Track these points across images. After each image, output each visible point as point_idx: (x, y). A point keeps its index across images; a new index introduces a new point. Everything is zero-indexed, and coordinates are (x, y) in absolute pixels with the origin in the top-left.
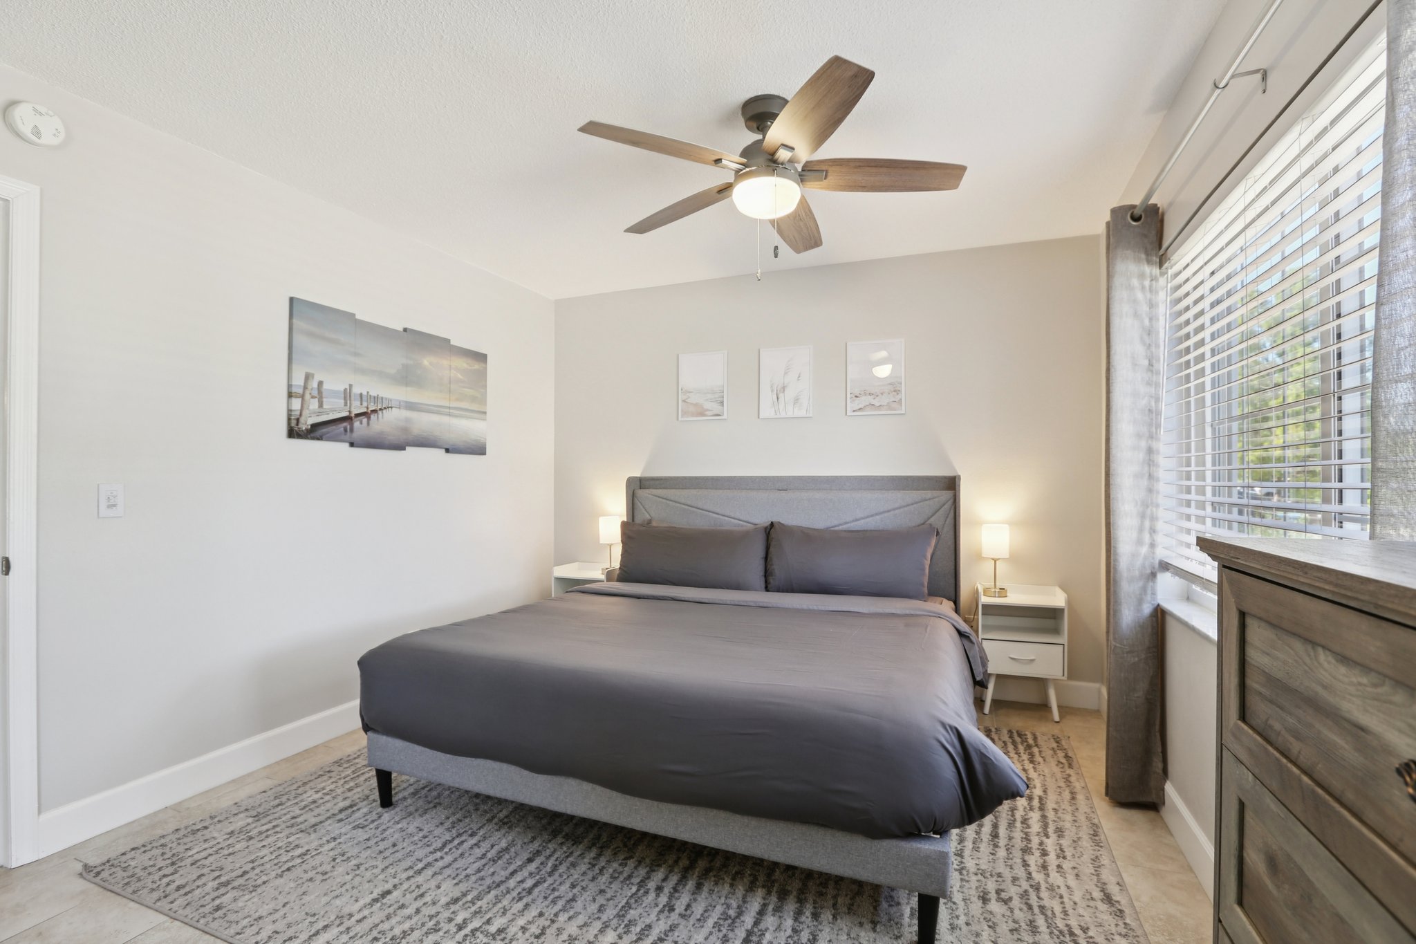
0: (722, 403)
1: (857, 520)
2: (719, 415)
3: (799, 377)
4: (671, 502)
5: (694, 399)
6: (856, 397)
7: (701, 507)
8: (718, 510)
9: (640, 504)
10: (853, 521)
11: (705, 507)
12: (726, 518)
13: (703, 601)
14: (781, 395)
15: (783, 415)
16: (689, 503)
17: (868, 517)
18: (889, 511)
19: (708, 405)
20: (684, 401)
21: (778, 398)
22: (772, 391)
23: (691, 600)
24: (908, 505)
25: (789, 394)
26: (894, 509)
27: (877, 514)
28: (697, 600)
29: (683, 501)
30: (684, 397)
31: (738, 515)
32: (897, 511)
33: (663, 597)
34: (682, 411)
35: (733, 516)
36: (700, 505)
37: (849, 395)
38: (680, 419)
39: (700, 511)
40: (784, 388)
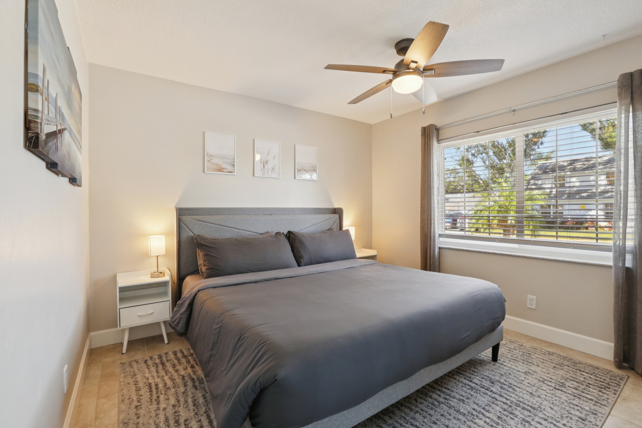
0: (234, 166)
1: (306, 228)
2: (232, 172)
3: (274, 157)
4: (209, 224)
5: (215, 161)
6: (299, 171)
7: (229, 226)
8: (239, 227)
9: (185, 226)
10: (305, 229)
11: (231, 226)
12: (244, 231)
13: (292, 276)
14: (266, 165)
15: (267, 176)
16: (221, 223)
17: (310, 226)
18: (318, 223)
19: (224, 166)
20: (209, 161)
21: (264, 167)
22: (261, 162)
23: (286, 277)
24: (325, 221)
25: (269, 166)
26: (320, 223)
27: (314, 225)
28: (289, 276)
29: (217, 222)
30: (209, 159)
31: (250, 229)
32: (321, 223)
33: (270, 279)
34: (207, 167)
35: (248, 230)
36: (228, 225)
37: (296, 170)
38: (206, 172)
39: (228, 228)
40: (267, 162)
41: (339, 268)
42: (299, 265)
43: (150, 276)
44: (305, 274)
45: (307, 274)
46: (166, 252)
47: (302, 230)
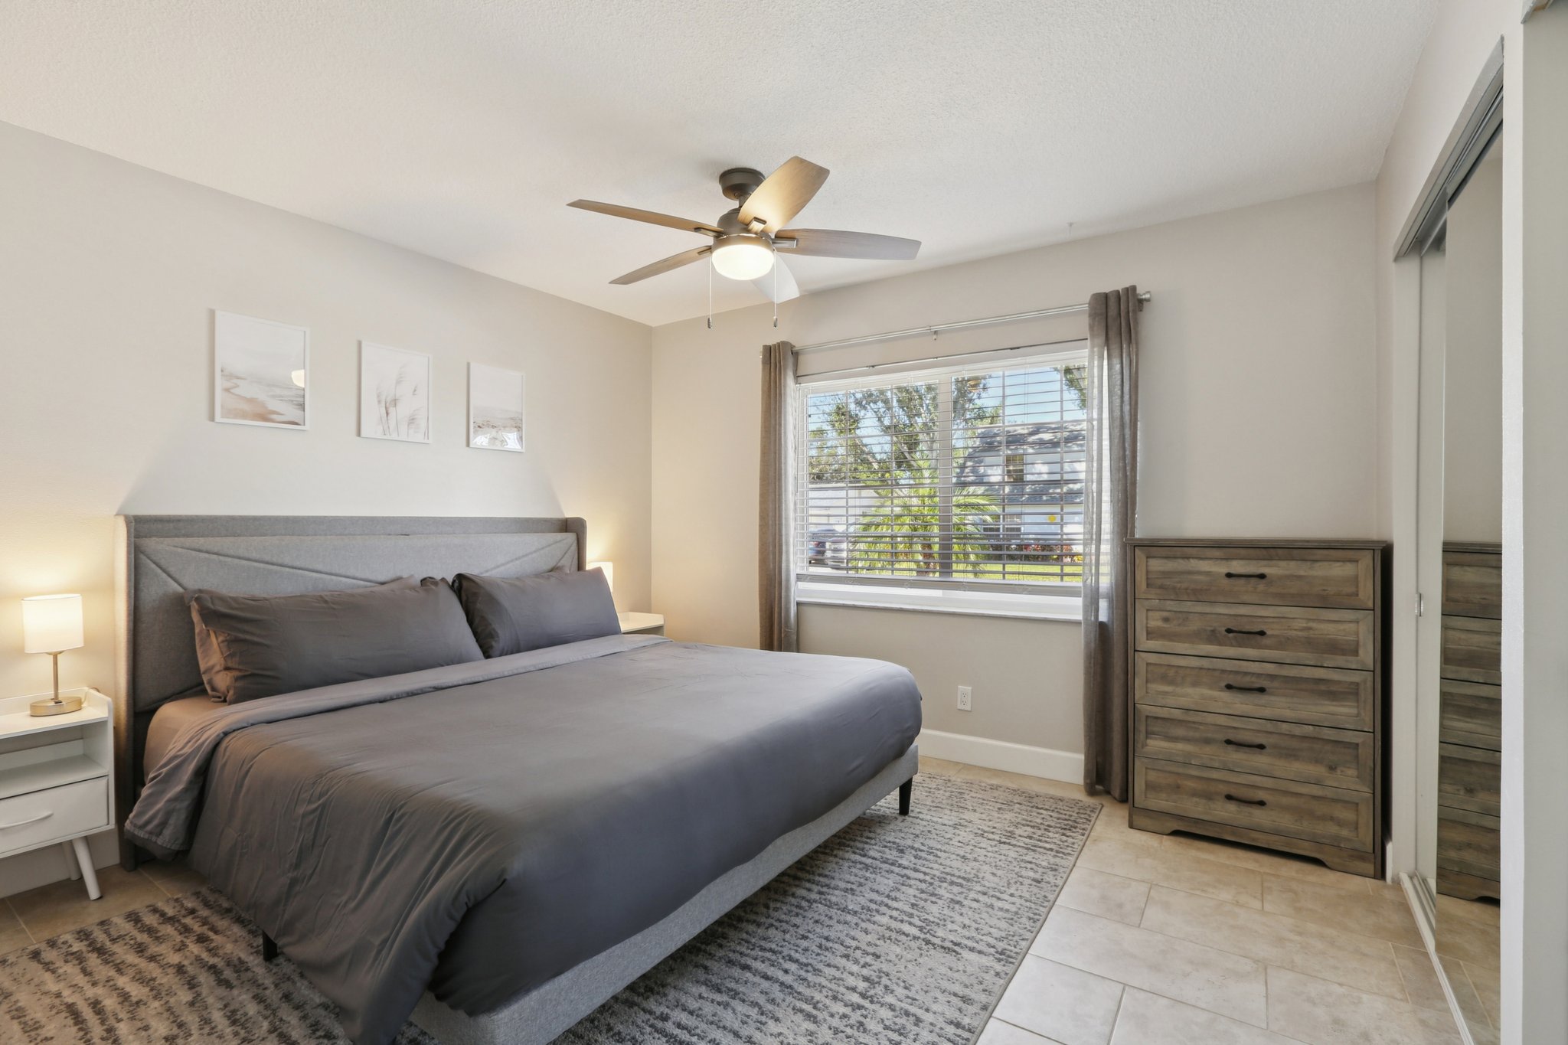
0: (302, 406)
1: (498, 567)
2: (297, 424)
3: (415, 390)
4: (229, 559)
5: (246, 390)
6: (479, 427)
7: (290, 564)
8: (319, 567)
9: (153, 566)
10: (495, 568)
11: (297, 564)
12: (333, 577)
13: (477, 680)
14: (392, 410)
15: (394, 436)
16: (267, 558)
17: (508, 563)
18: (527, 555)
19: (273, 405)
20: (227, 390)
21: (387, 414)
22: (379, 402)
23: (461, 683)
24: (543, 548)
25: (402, 411)
26: (531, 553)
27: (516, 559)
28: (469, 681)
29: (254, 555)
30: (228, 384)
31: (352, 572)
32: (534, 555)
33: (421, 689)
34: (222, 407)
35: (344, 573)
36: (287, 560)
37: (472, 425)
38: (218, 418)
39: (287, 569)
40: (395, 402)
41: (585, 658)
42: (487, 655)
43: (29, 712)
44: (506, 674)
45: (511, 673)
46: (86, 640)
47: (487, 571)
